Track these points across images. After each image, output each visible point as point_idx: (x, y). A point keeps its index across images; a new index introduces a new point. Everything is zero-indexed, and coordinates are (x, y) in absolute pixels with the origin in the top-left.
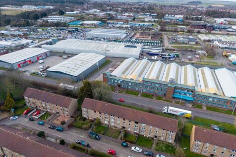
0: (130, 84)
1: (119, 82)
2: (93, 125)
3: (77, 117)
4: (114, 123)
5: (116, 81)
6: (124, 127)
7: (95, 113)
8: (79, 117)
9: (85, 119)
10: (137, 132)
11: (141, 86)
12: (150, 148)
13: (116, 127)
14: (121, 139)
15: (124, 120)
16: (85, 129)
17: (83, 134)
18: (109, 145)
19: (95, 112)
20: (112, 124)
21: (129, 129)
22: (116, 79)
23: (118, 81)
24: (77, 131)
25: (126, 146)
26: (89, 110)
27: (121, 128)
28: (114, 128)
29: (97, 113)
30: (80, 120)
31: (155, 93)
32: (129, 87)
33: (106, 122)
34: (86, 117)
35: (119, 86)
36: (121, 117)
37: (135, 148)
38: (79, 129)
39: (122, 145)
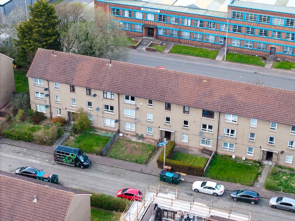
0: (188, 22)
1: (151, 18)
2: (67, 134)
3: (15, 112)
4: (136, 121)
5: (139, 16)
6: (168, 135)
7: (72, 95)
8: (21, 112)
9: (39, 118)
10: (210, 147)
11: (223, 28)
12: (252, 185)
13: (141, 137)
14: (160, 164)
15: (168, 107)
16: (43, 143)
17: (38, 154)
18: (120, 180)
19: (73, 90)
20: (130, 127)
21: (185, 140)
22: (139, 8)
23: (145, 14)
24: (17, 149)
25: (175, 182)
26: (52, 85)
27: (157, 137)
28: (134, 139)
29: (80, 91)
30: (23, 120)
31: (272, 51)
32: (186, 35)
33: (110, 123)
34: (42, 109)
35: (150, 31)
36: (159, 100)
37: (203, 184)
38: (23, 144)
39: (163, 179)
